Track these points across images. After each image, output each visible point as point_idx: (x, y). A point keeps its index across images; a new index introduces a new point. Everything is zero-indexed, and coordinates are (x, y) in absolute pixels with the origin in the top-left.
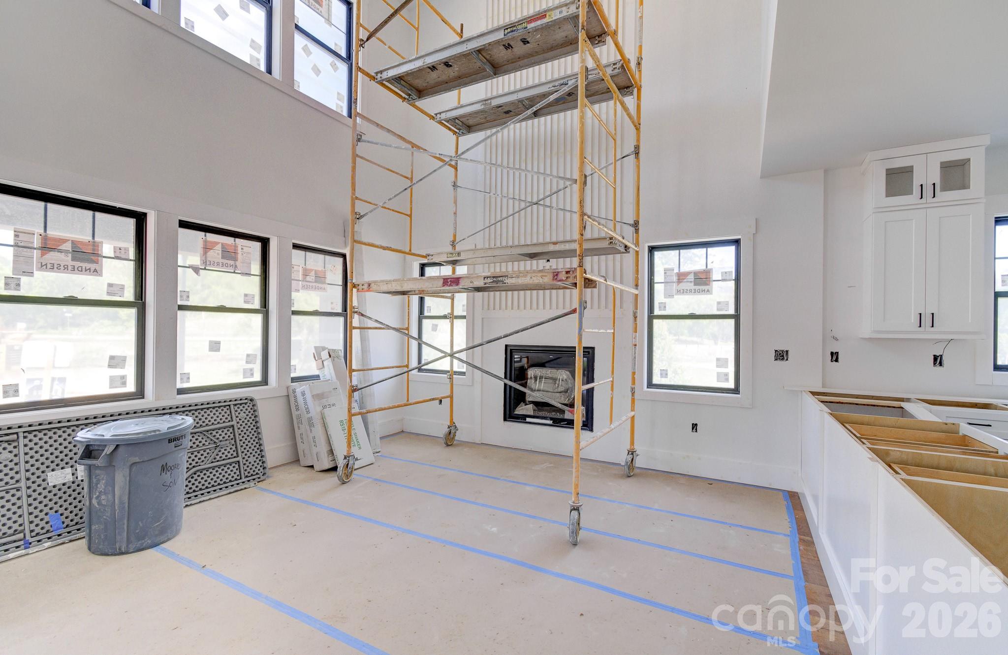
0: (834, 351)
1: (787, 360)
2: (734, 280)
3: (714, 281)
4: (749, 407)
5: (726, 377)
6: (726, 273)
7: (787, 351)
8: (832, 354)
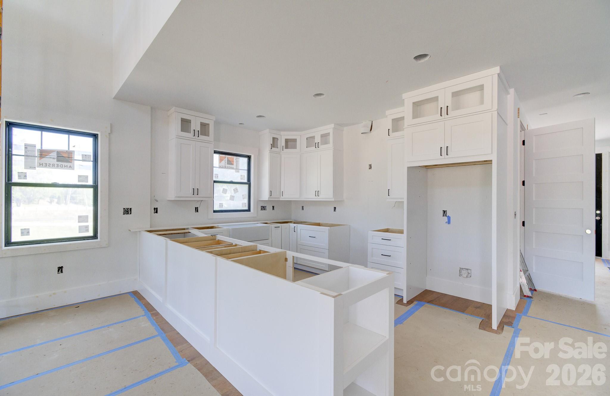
0: (156, 207)
1: (131, 214)
2: (92, 161)
3: (75, 160)
4: (106, 246)
5: (86, 229)
6: (86, 156)
7: (131, 209)
8: (154, 208)
